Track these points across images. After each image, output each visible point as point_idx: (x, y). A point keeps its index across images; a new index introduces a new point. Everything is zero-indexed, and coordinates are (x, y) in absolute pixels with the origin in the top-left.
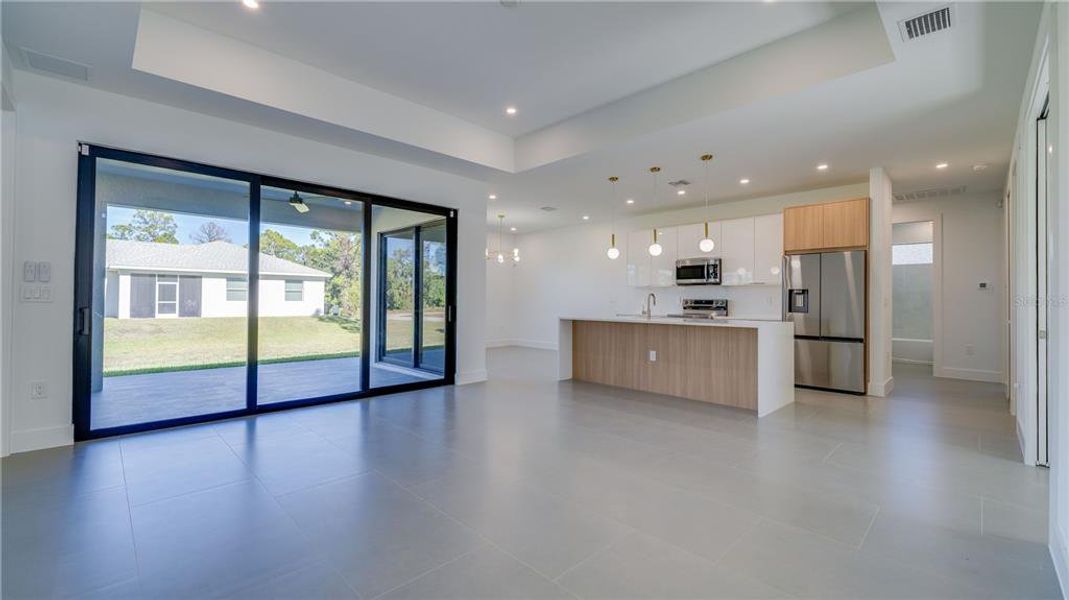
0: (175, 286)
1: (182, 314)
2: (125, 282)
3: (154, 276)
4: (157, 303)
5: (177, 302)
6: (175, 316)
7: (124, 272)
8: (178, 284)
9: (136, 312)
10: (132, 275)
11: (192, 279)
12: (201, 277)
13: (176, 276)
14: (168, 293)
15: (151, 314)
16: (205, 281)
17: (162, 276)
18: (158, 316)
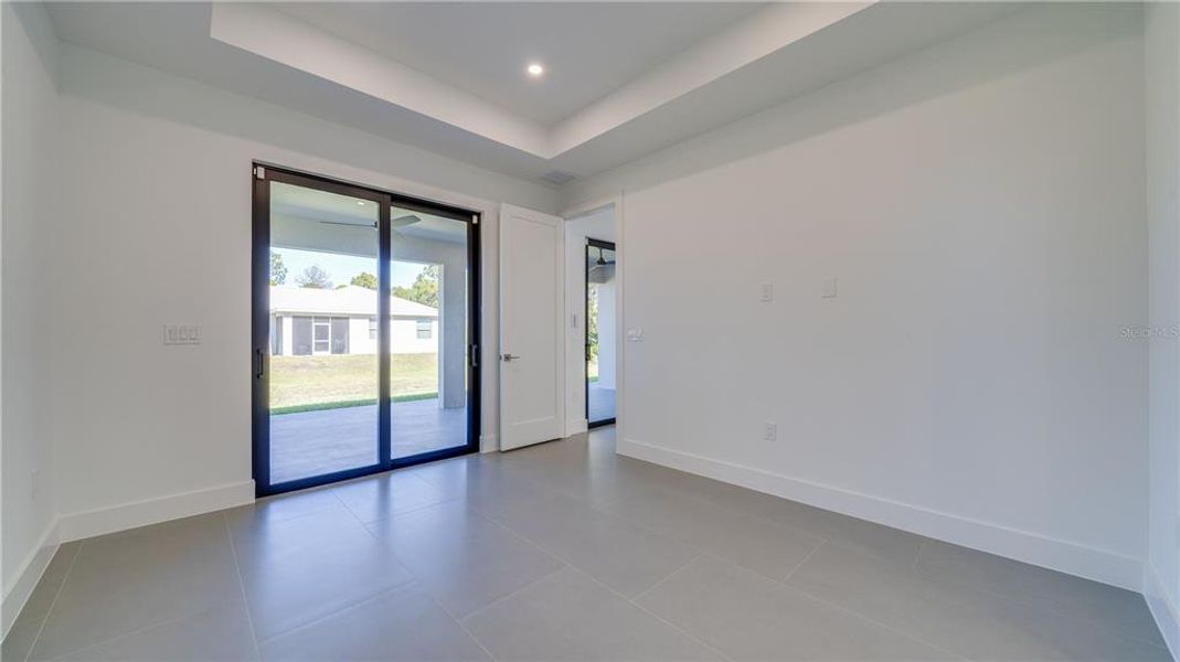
0: (327, 327)
1: (333, 352)
2: (288, 323)
3: (310, 317)
4: (314, 341)
5: (330, 341)
6: (328, 353)
7: (287, 314)
8: (330, 325)
9: (297, 351)
10: (294, 317)
11: (341, 320)
12: (348, 318)
13: (328, 318)
14: (322, 333)
15: (309, 351)
16: (351, 321)
17: (319, 318)
18: (315, 353)
